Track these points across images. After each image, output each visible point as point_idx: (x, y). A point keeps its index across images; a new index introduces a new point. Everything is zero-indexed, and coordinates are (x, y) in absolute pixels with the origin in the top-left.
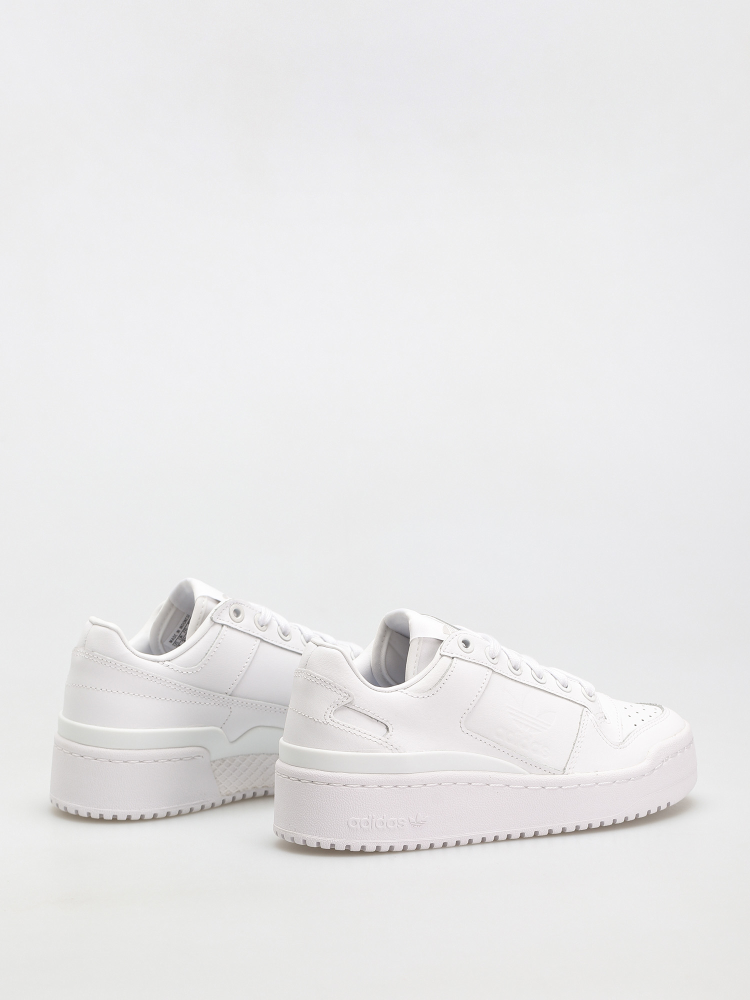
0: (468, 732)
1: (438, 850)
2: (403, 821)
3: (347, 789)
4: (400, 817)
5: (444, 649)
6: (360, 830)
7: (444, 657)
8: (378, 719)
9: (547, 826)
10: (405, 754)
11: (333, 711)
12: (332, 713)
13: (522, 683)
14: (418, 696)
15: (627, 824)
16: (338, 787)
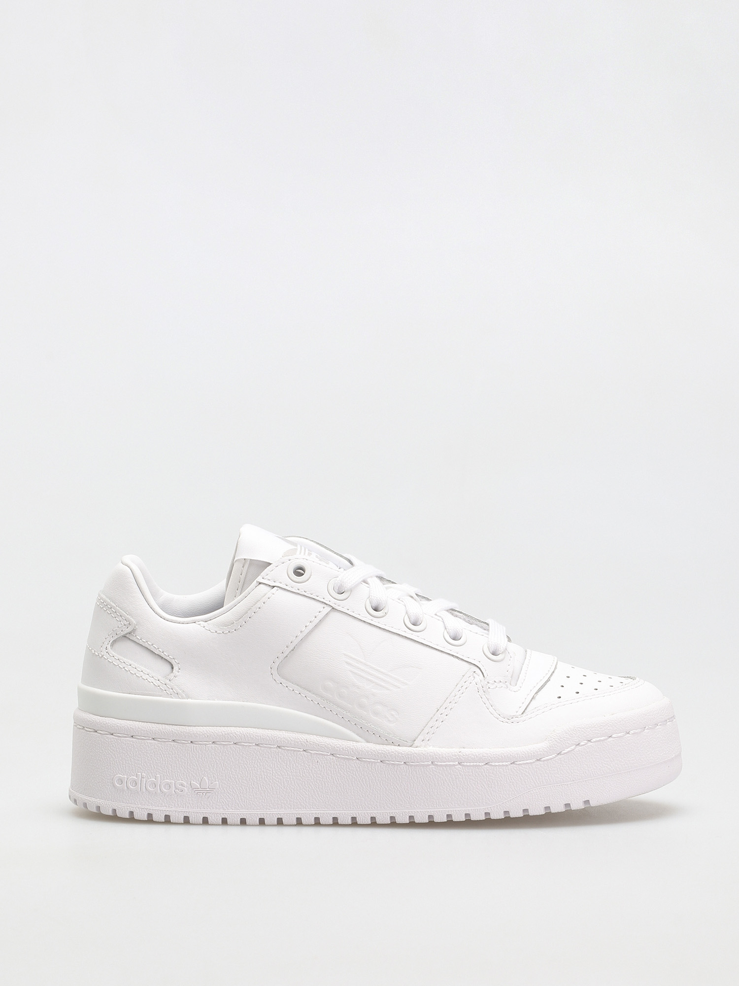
0: (283, 681)
1: (233, 827)
2: (182, 785)
3: (113, 738)
4: (179, 780)
5: (266, 576)
6: (127, 792)
7: (261, 585)
8: (162, 655)
9: (388, 811)
10: (190, 700)
11: (111, 642)
12: (110, 644)
13: (380, 628)
14: (217, 630)
15: (508, 822)
16: (104, 736)
